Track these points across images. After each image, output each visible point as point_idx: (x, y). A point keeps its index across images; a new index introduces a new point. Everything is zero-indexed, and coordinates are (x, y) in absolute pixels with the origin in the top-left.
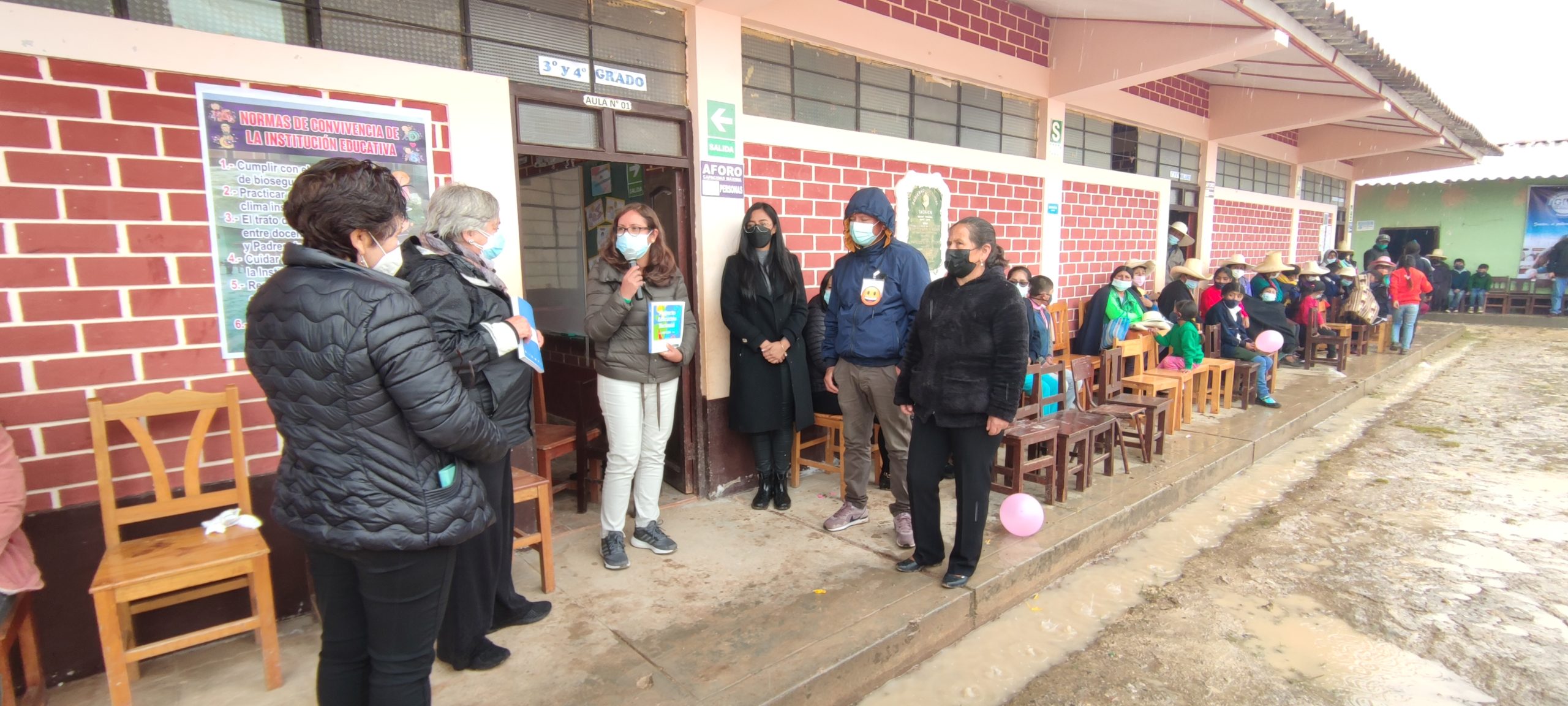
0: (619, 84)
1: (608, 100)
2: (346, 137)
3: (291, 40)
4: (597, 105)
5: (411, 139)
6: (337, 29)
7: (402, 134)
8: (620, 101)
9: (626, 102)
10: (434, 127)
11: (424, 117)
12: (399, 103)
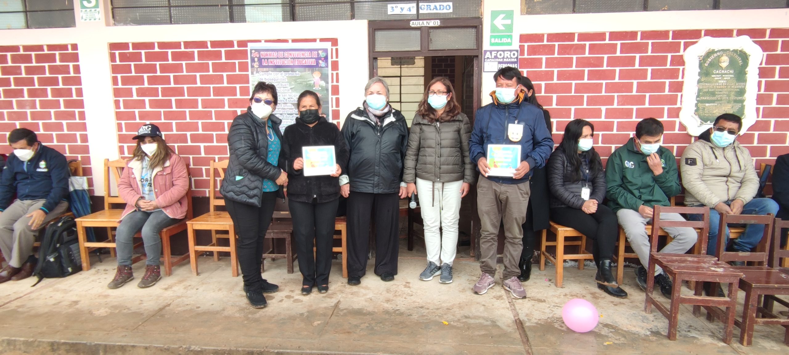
0: (435, 11)
1: (425, 22)
2: (297, 58)
3: (284, 20)
4: (418, 26)
5: (322, 56)
6: (301, 11)
7: (318, 54)
8: (433, 21)
9: (436, 21)
10: (332, 49)
11: (328, 45)
12: (318, 40)
